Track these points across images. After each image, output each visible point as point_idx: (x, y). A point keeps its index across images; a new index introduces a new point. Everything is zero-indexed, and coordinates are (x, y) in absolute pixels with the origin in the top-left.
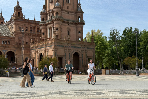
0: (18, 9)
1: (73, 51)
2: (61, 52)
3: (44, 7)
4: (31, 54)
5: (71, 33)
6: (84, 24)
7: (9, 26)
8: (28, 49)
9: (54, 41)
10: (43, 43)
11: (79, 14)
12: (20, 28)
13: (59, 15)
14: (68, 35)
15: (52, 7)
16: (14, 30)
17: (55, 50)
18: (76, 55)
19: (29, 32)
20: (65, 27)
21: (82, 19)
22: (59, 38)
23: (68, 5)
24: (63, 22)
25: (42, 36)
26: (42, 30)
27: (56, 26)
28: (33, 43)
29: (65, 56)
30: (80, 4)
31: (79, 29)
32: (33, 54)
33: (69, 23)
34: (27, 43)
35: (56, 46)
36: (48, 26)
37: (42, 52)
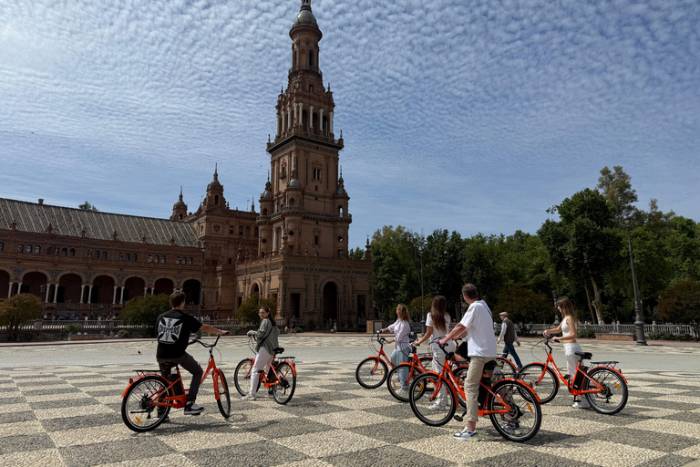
0: (216, 189)
1: (324, 278)
2: (298, 282)
3: (269, 186)
4: (235, 285)
5: (322, 240)
6: (350, 221)
7: (195, 225)
8: (231, 275)
9: (281, 259)
10: (262, 262)
11: (340, 201)
12: (217, 228)
13: (297, 204)
14: (316, 243)
15: (283, 187)
16: (203, 233)
17: (284, 278)
18: (331, 289)
19: (235, 236)
20: (309, 227)
21: (346, 210)
22: (295, 252)
23: (318, 183)
24: (305, 218)
25: (261, 246)
26: (262, 235)
27: (290, 227)
28: (242, 260)
29: (306, 290)
30: (342, 181)
31: (340, 232)
32: (241, 284)
33: (317, 221)
34: (230, 261)
35: (286, 268)
36: (275, 226)
37: (259, 281)
